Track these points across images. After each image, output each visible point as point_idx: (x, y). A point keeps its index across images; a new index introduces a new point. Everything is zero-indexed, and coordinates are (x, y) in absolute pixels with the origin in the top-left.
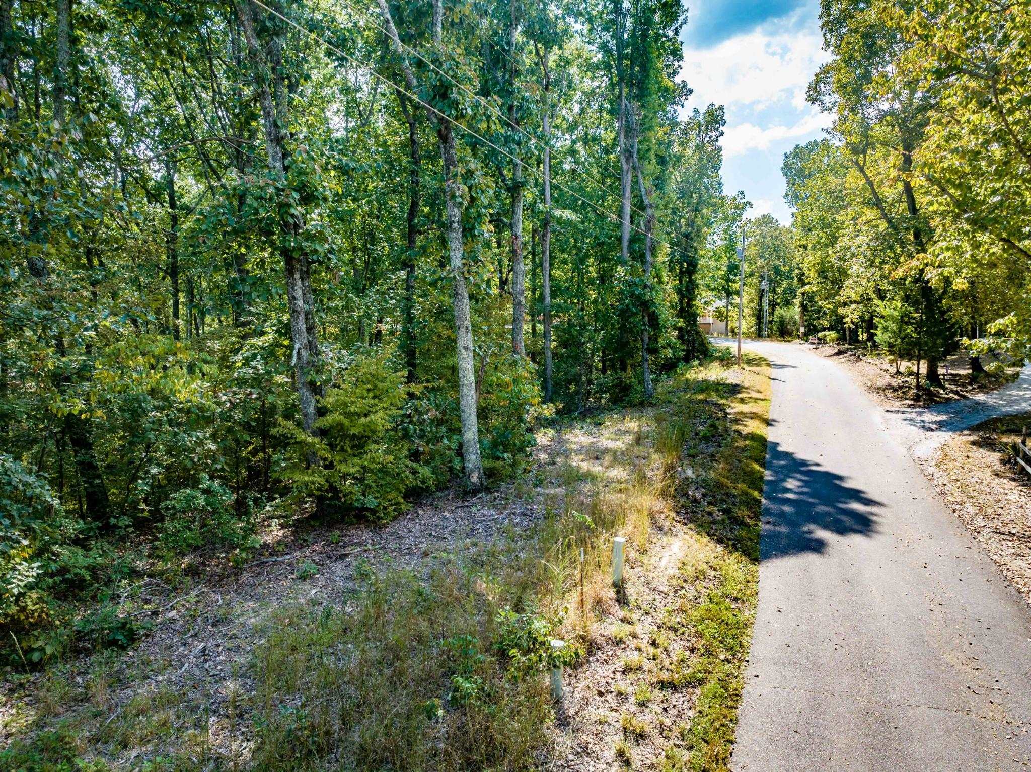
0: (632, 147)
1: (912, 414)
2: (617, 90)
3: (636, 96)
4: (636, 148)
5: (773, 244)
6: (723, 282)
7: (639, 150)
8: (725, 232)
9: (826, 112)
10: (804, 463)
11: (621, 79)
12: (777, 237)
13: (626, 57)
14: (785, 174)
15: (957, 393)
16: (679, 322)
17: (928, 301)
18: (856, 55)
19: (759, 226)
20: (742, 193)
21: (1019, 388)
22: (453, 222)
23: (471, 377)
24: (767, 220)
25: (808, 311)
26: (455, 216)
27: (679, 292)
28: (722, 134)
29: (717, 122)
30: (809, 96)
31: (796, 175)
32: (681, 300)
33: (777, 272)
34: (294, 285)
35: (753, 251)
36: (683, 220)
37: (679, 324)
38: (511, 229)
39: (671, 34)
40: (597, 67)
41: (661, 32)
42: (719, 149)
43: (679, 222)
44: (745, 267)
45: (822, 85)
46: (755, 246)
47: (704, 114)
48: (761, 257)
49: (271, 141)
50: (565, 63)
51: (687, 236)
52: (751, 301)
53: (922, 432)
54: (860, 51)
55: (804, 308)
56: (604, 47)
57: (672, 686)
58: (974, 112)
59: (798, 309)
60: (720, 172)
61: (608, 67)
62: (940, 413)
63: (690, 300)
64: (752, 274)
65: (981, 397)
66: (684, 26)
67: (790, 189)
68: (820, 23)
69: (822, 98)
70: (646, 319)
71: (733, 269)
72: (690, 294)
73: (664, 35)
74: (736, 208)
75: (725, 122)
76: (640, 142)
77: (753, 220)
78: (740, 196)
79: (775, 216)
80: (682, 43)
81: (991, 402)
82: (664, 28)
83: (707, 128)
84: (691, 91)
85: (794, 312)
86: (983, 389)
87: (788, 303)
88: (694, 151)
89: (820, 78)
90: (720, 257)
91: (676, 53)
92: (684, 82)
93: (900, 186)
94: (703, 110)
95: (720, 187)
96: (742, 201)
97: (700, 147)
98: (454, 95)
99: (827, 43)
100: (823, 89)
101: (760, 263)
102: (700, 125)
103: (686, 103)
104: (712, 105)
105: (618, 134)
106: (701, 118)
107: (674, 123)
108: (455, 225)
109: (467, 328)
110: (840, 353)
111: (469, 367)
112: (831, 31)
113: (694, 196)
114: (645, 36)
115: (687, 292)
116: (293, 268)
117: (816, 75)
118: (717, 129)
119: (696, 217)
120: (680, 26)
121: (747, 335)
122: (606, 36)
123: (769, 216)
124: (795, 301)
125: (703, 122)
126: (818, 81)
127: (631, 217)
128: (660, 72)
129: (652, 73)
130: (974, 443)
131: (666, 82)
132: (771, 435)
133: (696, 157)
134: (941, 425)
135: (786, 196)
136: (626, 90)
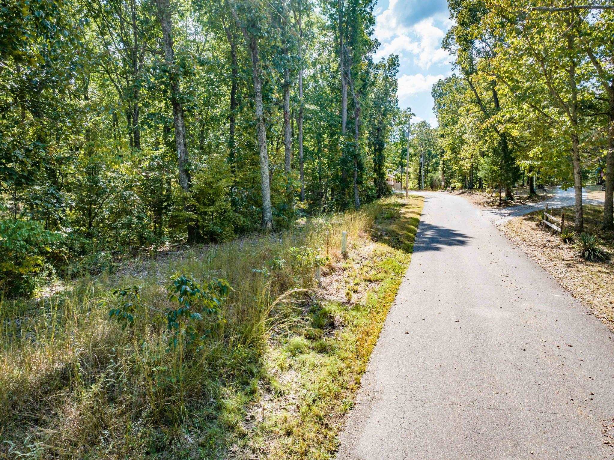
0: (348, 71)
1: (497, 211)
2: (339, 40)
3: (350, 43)
4: (349, 72)
5: (427, 138)
6: (399, 159)
7: (351, 73)
8: (400, 130)
9: (452, 55)
10: (436, 227)
11: (342, 34)
12: (429, 134)
13: (344, 22)
14: (434, 96)
15: (521, 202)
16: (374, 174)
17: (505, 154)
18: (466, 20)
19: (419, 127)
20: (410, 108)
21: (552, 201)
22: (258, 92)
23: (267, 173)
24: (424, 124)
25: (446, 173)
26: (258, 89)
27: (374, 160)
28: (397, 72)
29: (395, 65)
30: (443, 46)
31: (439, 96)
32: (375, 165)
33: (430, 153)
34: (178, 119)
35: (416, 142)
36: (376, 121)
37: (374, 176)
38: (284, 109)
39: (368, 10)
40: (328, 28)
41: (363, 9)
42: (396, 80)
43: (374, 121)
44: (411, 151)
45: (450, 40)
46: (417, 138)
47: (388, 60)
48: (421, 145)
49: (167, 44)
50: (310, 24)
51: (378, 129)
52: (415, 171)
53: (500, 217)
54: (468, 18)
55: (444, 172)
56: (331, 17)
57: (370, 281)
58: (514, 37)
59: (440, 172)
60: (396, 94)
61: (334, 28)
62: (510, 210)
63: (380, 165)
64: (415, 155)
65: (532, 204)
66: (375, 6)
67: (436, 104)
68: (448, 4)
69: (450, 47)
70: (356, 165)
71: (404, 151)
72: (380, 162)
73: (365, 11)
74: (406, 117)
75: (399, 65)
76: (352, 69)
77: (416, 124)
78: (409, 110)
79: (428, 122)
80: (375, 16)
81: (537, 206)
82: (365, 7)
83: (389, 68)
84: (380, 44)
85: (439, 174)
86: (533, 201)
87: (435, 170)
88: (382, 81)
89: (449, 36)
90: (397, 145)
91: (372, 21)
92: (376, 39)
93: (491, 93)
94: (387, 58)
95: (397, 102)
96: (410, 113)
97: (385, 79)
98: (259, 25)
99: (452, 16)
100: (451, 42)
101: (420, 148)
102: (385, 66)
103: (377, 50)
104: (392, 55)
105: (340, 65)
106: (386, 63)
107: (370, 61)
108: (259, 93)
109: (265, 147)
110: (462, 193)
111: (266, 167)
112: (454, 9)
113: (382, 106)
114: (354, 10)
115: (379, 161)
116: (177, 110)
117: (447, 34)
118: (395, 69)
119: (383, 119)
120: (373, 6)
121: (413, 189)
122: (333, 10)
123: (425, 122)
124: (439, 168)
125: (387, 65)
126: (448, 37)
127: (347, 110)
128: (362, 31)
129: (359, 31)
130: (525, 219)
131: (366, 37)
132: (421, 219)
133: (383, 84)
134: (510, 214)
135: (434, 109)
136: (344, 41)
